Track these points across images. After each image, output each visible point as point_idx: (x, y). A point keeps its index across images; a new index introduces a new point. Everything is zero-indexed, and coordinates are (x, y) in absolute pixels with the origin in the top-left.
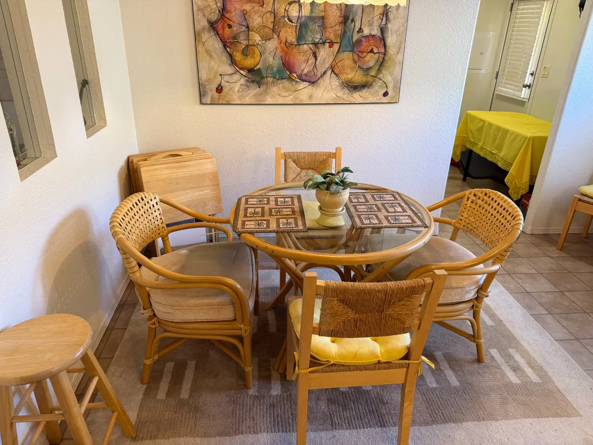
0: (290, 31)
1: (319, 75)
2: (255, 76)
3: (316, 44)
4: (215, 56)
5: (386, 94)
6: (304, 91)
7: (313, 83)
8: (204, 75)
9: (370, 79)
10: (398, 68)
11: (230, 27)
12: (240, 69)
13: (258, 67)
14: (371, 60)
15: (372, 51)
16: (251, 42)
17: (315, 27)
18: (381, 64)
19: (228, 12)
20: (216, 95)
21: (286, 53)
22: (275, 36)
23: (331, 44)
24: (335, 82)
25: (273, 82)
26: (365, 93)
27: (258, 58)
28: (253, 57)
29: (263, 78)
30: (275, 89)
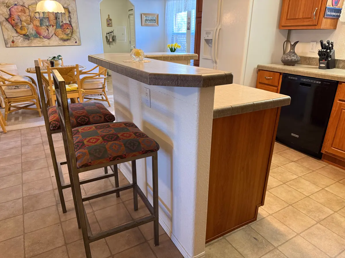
0: (37, 22)
1: (51, 36)
2: (27, 37)
3: (47, 26)
4: (9, 30)
5: (76, 42)
6: (46, 42)
7: (49, 39)
8: (6, 37)
9: (69, 38)
10: (78, 34)
11: (14, 20)
12: (20, 34)
13: (27, 34)
14: (68, 31)
15: (68, 28)
16: (23, 25)
17: (46, 20)
18: (72, 33)
19: (12, 15)
20: (12, 44)
21: (37, 29)
22: (32, 23)
23: (53, 26)
24: (57, 39)
25: (34, 39)
26: (68, 42)
27: (27, 31)
28: (25, 30)
29: (30, 37)
30: (35, 41)
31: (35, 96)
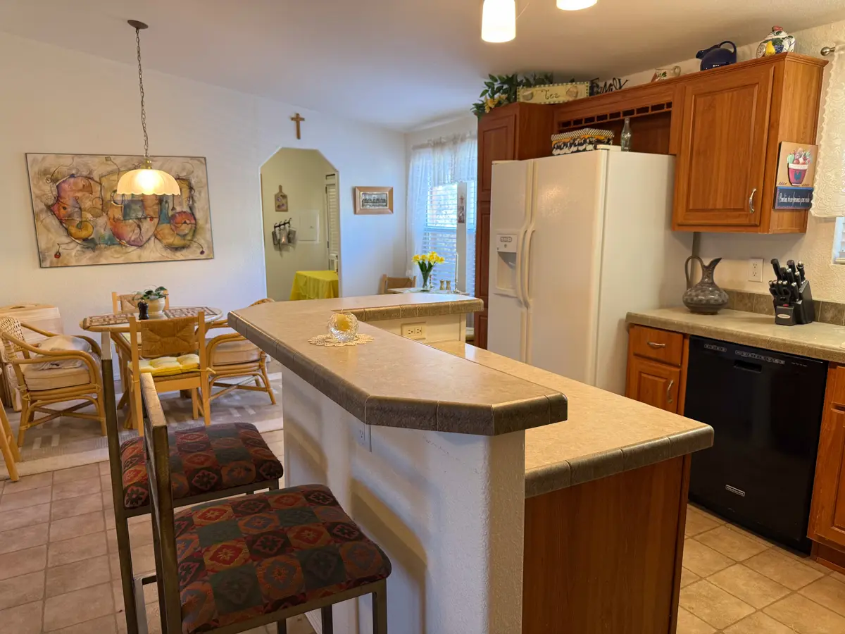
0: (116, 210)
1: (144, 240)
2: (90, 244)
3: (139, 219)
4: (53, 230)
5: (202, 253)
6: (134, 253)
7: (141, 246)
8: (43, 245)
9: (188, 242)
10: (208, 236)
11: (65, 208)
12: (76, 239)
13: (92, 237)
14: (185, 229)
15: (185, 223)
16: (84, 219)
17: (137, 207)
18: (195, 231)
19: (61, 198)
20: (55, 260)
21: (115, 227)
22: (104, 214)
23: (152, 219)
24: (159, 246)
25: (105, 248)
26: (184, 252)
27: (91, 230)
28: (87, 229)
29: (96, 244)
30: (108, 253)
31: (96, 385)
